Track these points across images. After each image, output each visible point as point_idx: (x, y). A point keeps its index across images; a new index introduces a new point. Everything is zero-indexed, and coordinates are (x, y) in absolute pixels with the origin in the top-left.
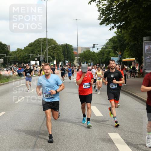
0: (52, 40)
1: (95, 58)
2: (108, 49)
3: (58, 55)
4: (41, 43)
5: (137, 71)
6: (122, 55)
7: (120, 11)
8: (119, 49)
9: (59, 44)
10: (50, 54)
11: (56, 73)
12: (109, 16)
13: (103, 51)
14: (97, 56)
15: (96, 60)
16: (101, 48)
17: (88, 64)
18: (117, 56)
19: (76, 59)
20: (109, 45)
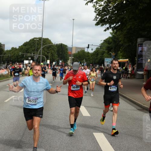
0: (47, 39)
1: (89, 58)
2: (103, 50)
3: (52, 55)
4: (36, 42)
5: (130, 72)
6: (115, 56)
7: (116, 12)
8: (113, 49)
9: (54, 44)
10: (44, 54)
11: (49, 73)
12: (105, 17)
13: (97, 51)
14: (91, 56)
15: (89, 60)
16: (96, 48)
17: (82, 64)
18: (111, 57)
19: (70, 59)
20: (104, 45)
